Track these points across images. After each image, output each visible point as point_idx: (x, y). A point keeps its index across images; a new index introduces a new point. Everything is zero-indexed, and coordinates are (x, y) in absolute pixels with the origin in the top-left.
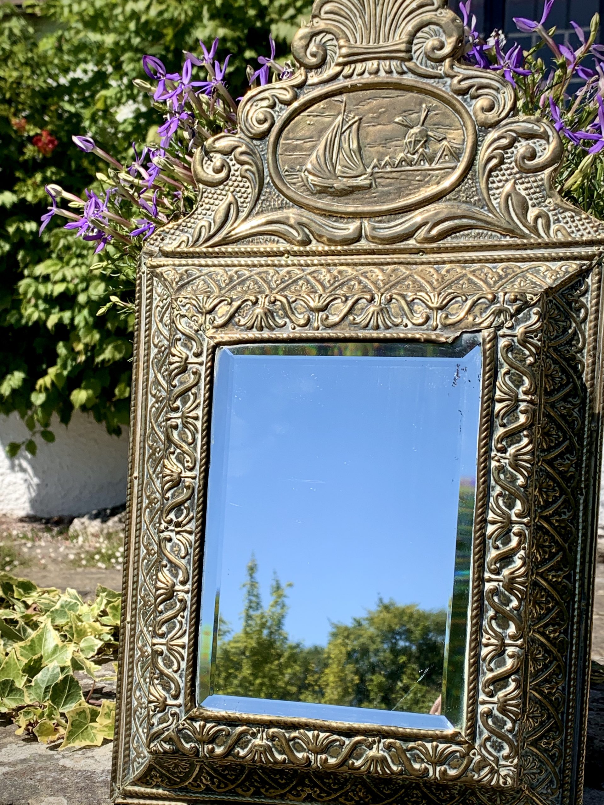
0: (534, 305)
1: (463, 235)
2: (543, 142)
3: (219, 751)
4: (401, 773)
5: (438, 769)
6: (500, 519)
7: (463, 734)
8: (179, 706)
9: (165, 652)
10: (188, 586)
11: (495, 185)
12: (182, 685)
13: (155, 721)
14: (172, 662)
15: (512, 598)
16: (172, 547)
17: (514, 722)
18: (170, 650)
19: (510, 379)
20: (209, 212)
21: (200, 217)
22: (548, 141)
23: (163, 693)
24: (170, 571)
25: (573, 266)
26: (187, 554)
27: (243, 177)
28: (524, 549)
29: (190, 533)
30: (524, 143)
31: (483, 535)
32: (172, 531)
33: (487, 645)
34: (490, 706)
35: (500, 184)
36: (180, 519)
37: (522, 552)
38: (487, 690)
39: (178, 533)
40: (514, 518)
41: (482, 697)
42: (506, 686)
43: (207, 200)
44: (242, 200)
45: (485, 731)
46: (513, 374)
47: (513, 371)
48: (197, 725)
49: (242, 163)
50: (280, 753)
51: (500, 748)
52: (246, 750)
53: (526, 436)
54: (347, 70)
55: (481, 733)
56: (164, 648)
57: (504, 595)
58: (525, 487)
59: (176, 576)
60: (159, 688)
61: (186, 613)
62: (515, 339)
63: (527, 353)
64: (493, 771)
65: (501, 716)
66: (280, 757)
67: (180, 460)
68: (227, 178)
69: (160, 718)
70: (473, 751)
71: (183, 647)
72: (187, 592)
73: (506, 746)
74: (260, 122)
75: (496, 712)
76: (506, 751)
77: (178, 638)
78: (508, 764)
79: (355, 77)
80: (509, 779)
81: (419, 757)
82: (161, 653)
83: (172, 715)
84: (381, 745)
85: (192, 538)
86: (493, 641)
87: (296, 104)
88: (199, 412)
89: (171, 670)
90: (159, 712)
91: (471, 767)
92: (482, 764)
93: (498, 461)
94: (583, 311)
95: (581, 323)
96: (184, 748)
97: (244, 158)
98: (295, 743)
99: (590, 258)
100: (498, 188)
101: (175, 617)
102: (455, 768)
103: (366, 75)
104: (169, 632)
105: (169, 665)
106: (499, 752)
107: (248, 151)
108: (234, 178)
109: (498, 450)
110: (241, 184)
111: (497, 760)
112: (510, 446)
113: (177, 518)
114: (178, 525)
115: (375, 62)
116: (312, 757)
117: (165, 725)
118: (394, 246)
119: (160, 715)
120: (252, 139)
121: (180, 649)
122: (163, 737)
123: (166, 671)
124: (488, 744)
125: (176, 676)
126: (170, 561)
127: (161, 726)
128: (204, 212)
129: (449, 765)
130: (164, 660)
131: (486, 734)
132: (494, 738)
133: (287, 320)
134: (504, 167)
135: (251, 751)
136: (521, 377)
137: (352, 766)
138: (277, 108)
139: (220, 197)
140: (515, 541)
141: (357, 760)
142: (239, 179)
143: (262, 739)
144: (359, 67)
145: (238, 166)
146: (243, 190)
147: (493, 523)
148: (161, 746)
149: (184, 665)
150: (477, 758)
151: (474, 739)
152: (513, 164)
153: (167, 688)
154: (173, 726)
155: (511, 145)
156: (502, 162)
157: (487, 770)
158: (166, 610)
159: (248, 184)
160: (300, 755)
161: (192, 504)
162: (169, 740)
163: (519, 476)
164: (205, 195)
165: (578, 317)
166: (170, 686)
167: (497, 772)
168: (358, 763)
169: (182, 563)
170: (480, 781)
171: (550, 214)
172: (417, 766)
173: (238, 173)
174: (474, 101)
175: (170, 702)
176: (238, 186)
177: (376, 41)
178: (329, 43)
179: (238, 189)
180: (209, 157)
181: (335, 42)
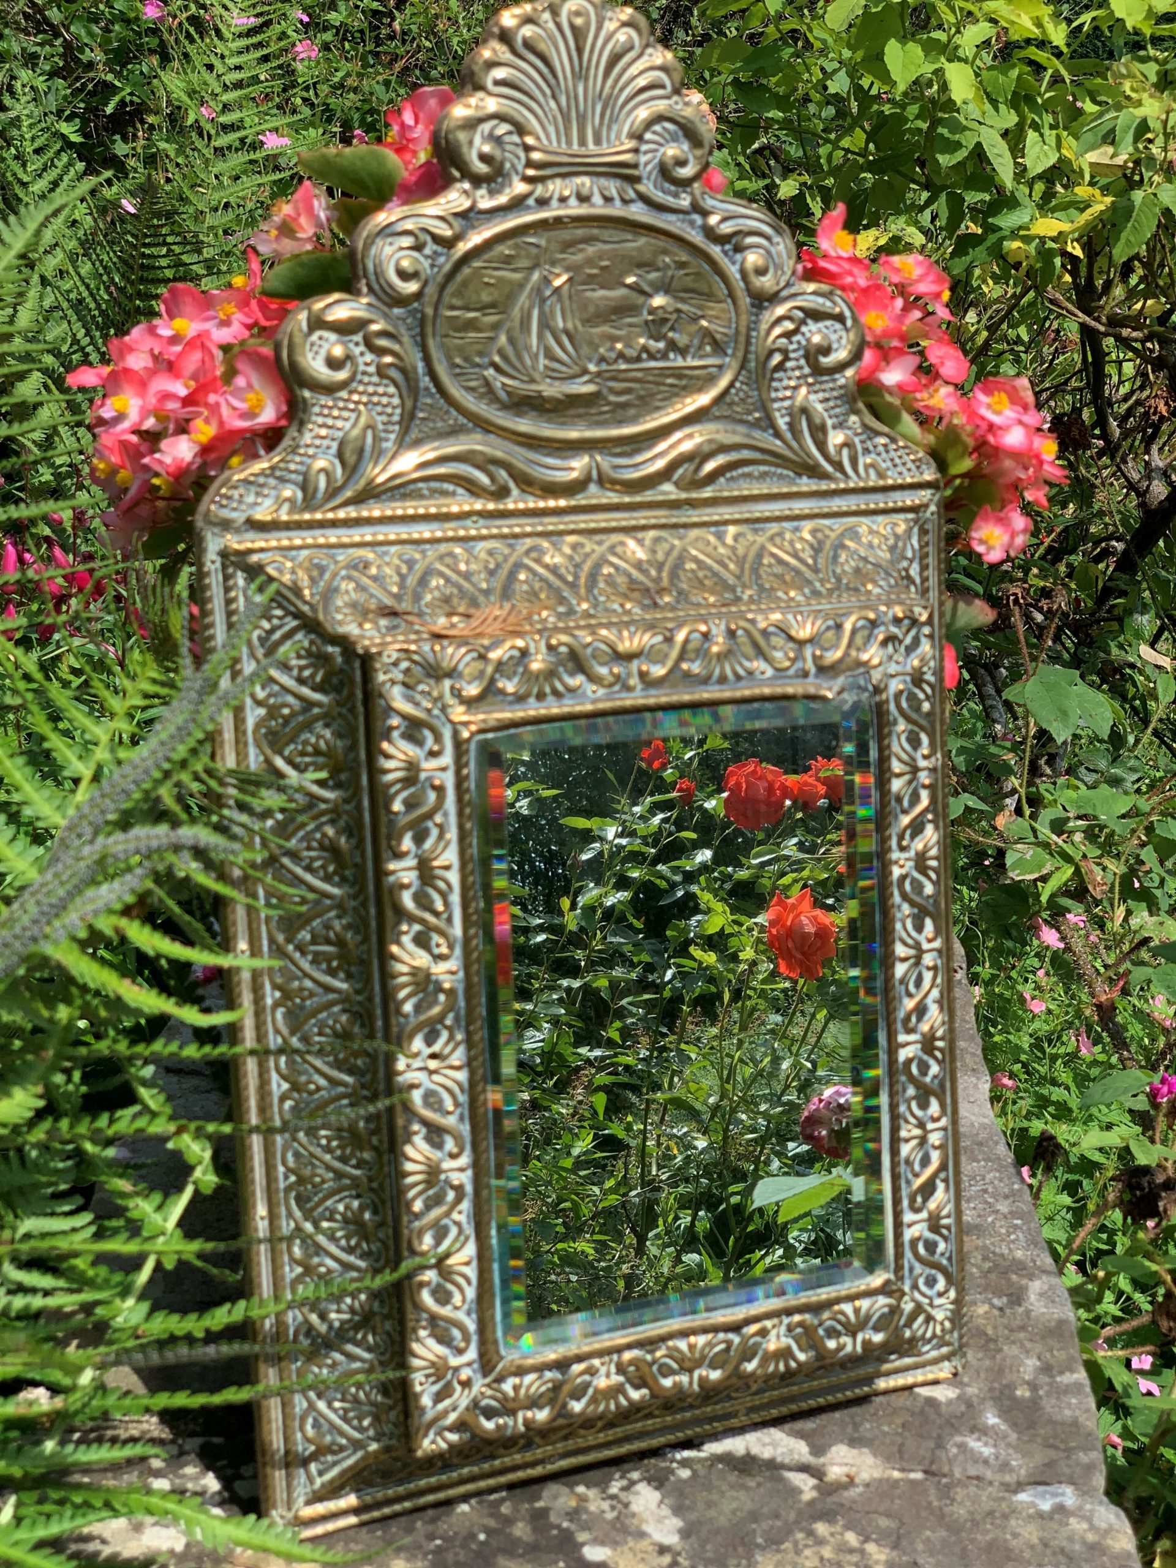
0: (924, 624)
1: (742, 475)
2: (838, 326)
3: (543, 1415)
4: (810, 1361)
5: (860, 1337)
6: (912, 952)
7: (893, 1278)
8: (469, 1365)
9: (438, 1280)
10: (464, 1161)
11: (780, 395)
12: (472, 1327)
13: (426, 1399)
14: (451, 1293)
15: (932, 1062)
16: (425, 1096)
17: (946, 1240)
18: (445, 1275)
19: (907, 739)
20: (326, 442)
21: (311, 451)
22: (844, 325)
23: (441, 1350)
24: (428, 1139)
25: (900, 526)
26: (457, 1105)
27: (383, 376)
28: (938, 987)
29: (459, 1068)
30: (814, 326)
31: (895, 979)
32: (420, 1069)
33: (908, 1141)
34: (919, 1227)
35: (788, 393)
36: (436, 1048)
37: (935, 992)
38: (916, 1205)
39: (433, 1071)
41: (909, 1217)
42: (934, 1191)
43: (320, 420)
44: (384, 418)
45: (917, 1264)
48: (508, 1386)
49: (381, 352)
50: (637, 1387)
51: (934, 1283)
52: (584, 1401)
53: (930, 823)
54: (541, 191)
55: (912, 1270)
56: (435, 1275)
57: (924, 1062)
59: (440, 1145)
60: (431, 1342)
61: (466, 1205)
62: (908, 678)
63: (922, 696)
64: (927, 1320)
65: (933, 1236)
66: (635, 1395)
67: (422, 941)
68: (352, 379)
69: (437, 1393)
70: (905, 1299)
71: (467, 1264)
72: (463, 1170)
73: (940, 1277)
74: (404, 275)
75: (926, 1233)
76: (941, 1285)
77: (456, 1251)
78: (944, 1301)
79: (574, 201)
80: (947, 1323)
81: (836, 1330)
82: (429, 1284)
84: (783, 1328)
85: (463, 1076)
86: (916, 1131)
87: (463, 247)
88: (452, 856)
89: (449, 1307)
90: (434, 1381)
91: (902, 1322)
92: (915, 1313)
96: (486, 1431)
97: (383, 342)
98: (662, 1365)
99: (916, 509)
100: (785, 399)
101: (447, 1215)
102: (881, 1332)
104: (439, 1245)
105: (445, 1300)
106: (933, 1288)
107: (390, 329)
108: (366, 379)
110: (381, 390)
111: (931, 1300)
112: (913, 840)
113: (429, 1046)
114: (434, 1057)
115: (587, 180)
116: (686, 1379)
117: (448, 1401)
119: (436, 1387)
120: (390, 306)
121: (463, 1269)
122: (447, 1422)
123: (445, 1311)
124: (921, 1282)
125: (461, 1316)
126: (425, 1123)
127: (441, 1406)
128: (318, 442)
129: (873, 1328)
130: (434, 1293)
132: (928, 1271)
133: (583, 678)
134: (789, 364)
135: (594, 1400)
137: (744, 1373)
138: (427, 251)
139: (345, 414)
140: (929, 977)
141: (751, 1361)
142: (375, 379)
143: (608, 1375)
144: (561, 187)
145: (369, 357)
146: (385, 400)
147: (904, 960)
148: (444, 1439)
149: (471, 1292)
150: (910, 1307)
151: (904, 1282)
152: (802, 362)
153: (444, 1340)
154: (464, 1401)
155: (797, 331)
156: (787, 358)
157: (920, 1319)
158: (428, 1207)
159: (392, 390)
160: (667, 1382)
161: (457, 1019)
162: (460, 1426)
163: (927, 882)
164: (316, 409)
166: (450, 1334)
167: (934, 1317)
168: (752, 1367)
169: (451, 1121)
170: (914, 1337)
171: (857, 440)
172: (831, 1345)
173: (372, 369)
174: (738, 257)
175: (454, 1361)
176: (375, 393)
177: (583, 142)
178: (507, 138)
179: (375, 399)
180: (314, 337)
181: (516, 138)
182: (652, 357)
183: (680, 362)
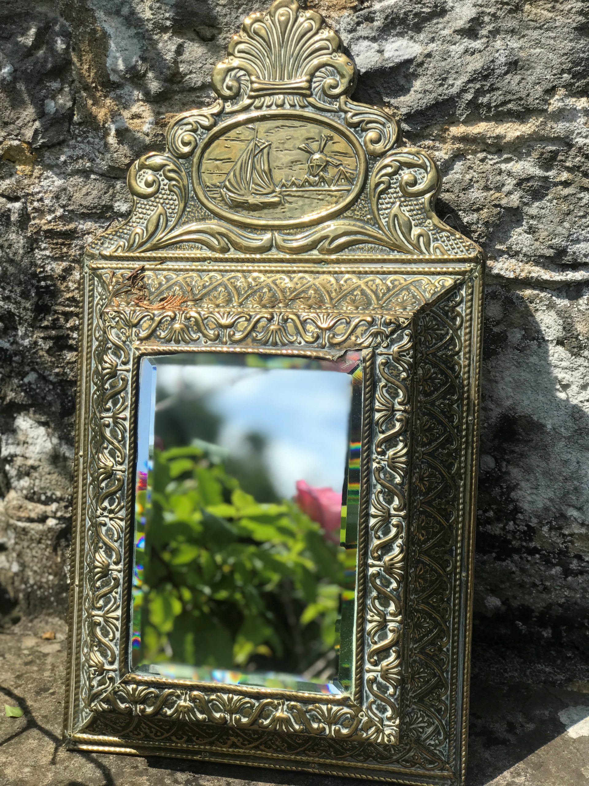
0: (406, 328)
1: (358, 248)
2: (422, 171)
3: (149, 710)
4: (302, 731)
5: (333, 727)
6: (380, 513)
7: (352, 698)
8: (114, 671)
9: (103, 623)
10: (120, 567)
11: (384, 207)
12: (117, 652)
13: (94, 683)
14: (109, 632)
15: (392, 580)
16: (107, 531)
17: (395, 688)
18: (106, 621)
19: (387, 391)
20: (142, 221)
21: (135, 225)
22: (426, 170)
23: (101, 659)
24: (105, 552)
25: (449, 281)
26: (119, 538)
27: (171, 191)
28: (402, 538)
29: (121, 520)
30: (406, 171)
31: (367, 526)
32: (106, 517)
33: (371, 622)
34: (375, 674)
35: (389, 206)
36: (113, 507)
37: (400, 541)
38: (372, 660)
39: (111, 519)
40: (393, 512)
41: (368, 666)
42: (388, 656)
43: (140, 210)
44: (170, 211)
45: (371, 695)
46: (389, 387)
47: (390, 385)
48: (130, 688)
49: (170, 179)
50: (202, 713)
51: (384, 711)
52: (172, 710)
53: (401, 441)
54: (257, 103)
55: (368, 697)
56: (101, 619)
57: (386, 579)
58: (402, 484)
59: (110, 557)
60: (98, 654)
61: (119, 590)
62: (391, 357)
63: (401, 369)
64: (378, 731)
65: (384, 682)
66: (200, 716)
67: (112, 454)
68: (157, 191)
69: (99, 681)
70: (362, 713)
71: (117, 619)
72: (119, 572)
73: (389, 709)
74: (185, 144)
75: (380, 679)
76: (389, 713)
77: (113, 611)
78: (391, 724)
79: (264, 108)
80: (392, 738)
81: (317, 718)
82: (99, 624)
83: (109, 678)
84: (285, 707)
85: (123, 524)
86: (376, 618)
87: (216, 129)
88: (127, 414)
89: (107, 639)
90: (98, 675)
91: (360, 727)
92: (369, 725)
93: (379, 463)
94: (458, 319)
95: (458, 329)
96: (119, 708)
97: (172, 175)
98: (214, 704)
99: (463, 273)
100: (387, 209)
101: (111, 592)
102: (346, 728)
103: (274, 107)
104: (106, 605)
105: (106, 635)
106: (383, 713)
107: (175, 168)
108: (163, 192)
109: (378, 453)
110: (170, 197)
111: (381, 721)
112: (388, 450)
113: (111, 506)
114: (111, 511)
115: (282, 97)
116: (228, 717)
117: (103, 687)
118: (300, 257)
119: (99, 678)
120: (178, 158)
121: (115, 621)
122: (102, 697)
123: (104, 640)
124: (374, 707)
125: (112, 645)
126: (105, 544)
127: (100, 688)
128: (138, 220)
129: (341, 724)
130: (101, 630)
131: (372, 698)
132: (379, 702)
133: (200, 335)
134: (391, 190)
135: (176, 711)
136: (396, 390)
137: (261, 726)
138: (199, 132)
139: (152, 208)
140: (394, 531)
141: (266, 719)
142: (168, 192)
143: (185, 700)
144: (268, 100)
145: (166, 181)
146: (171, 202)
147: (375, 517)
148: (101, 706)
149: (118, 635)
150: (365, 719)
151: (361, 703)
152: (398, 189)
153: (104, 655)
154: (110, 689)
155: (395, 173)
156: (389, 187)
157: (373, 729)
158: (103, 586)
159: (175, 197)
160: (218, 715)
161: (123, 494)
162: (106, 701)
163: (397, 476)
164: (139, 205)
165: (455, 324)
166: (106, 653)
167: (383, 731)
168: (266, 722)
169: (116, 545)
170: (369, 738)
171: (430, 233)
172: (315, 726)
173: (166, 187)
174: (364, 134)
175: (107, 667)
176: (167, 199)
177: (281, 78)
178: (243, 78)
179: (167, 201)
180: (142, 172)
181: (247, 78)
182: (311, 185)
183: (327, 188)
